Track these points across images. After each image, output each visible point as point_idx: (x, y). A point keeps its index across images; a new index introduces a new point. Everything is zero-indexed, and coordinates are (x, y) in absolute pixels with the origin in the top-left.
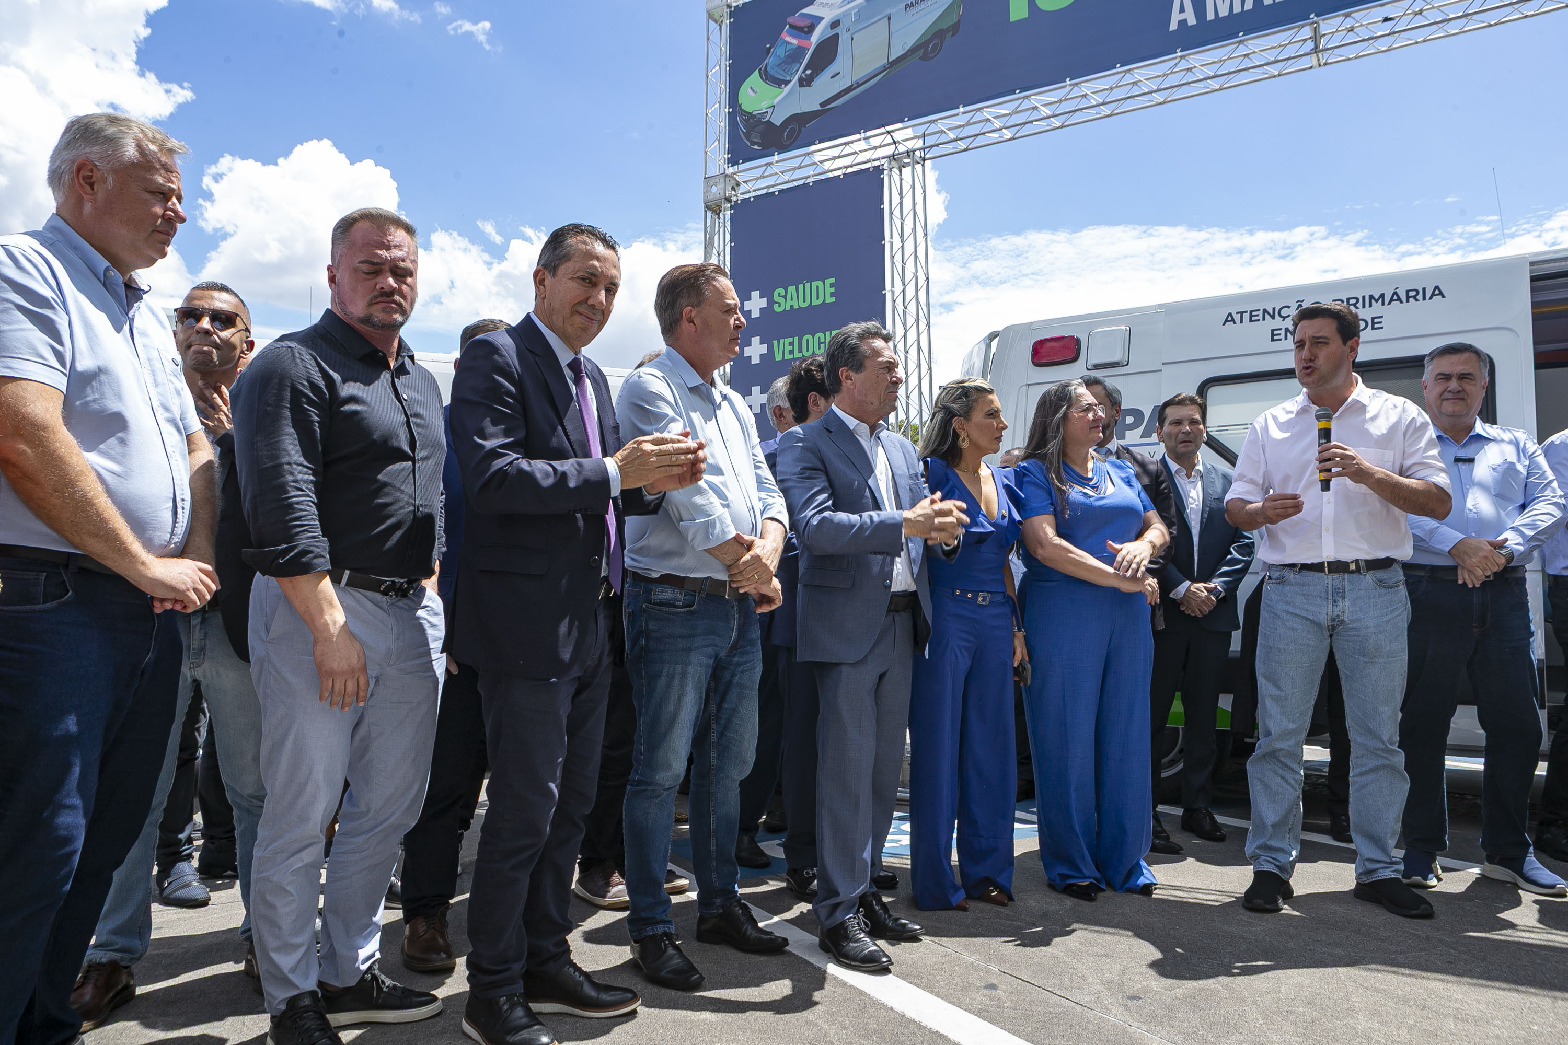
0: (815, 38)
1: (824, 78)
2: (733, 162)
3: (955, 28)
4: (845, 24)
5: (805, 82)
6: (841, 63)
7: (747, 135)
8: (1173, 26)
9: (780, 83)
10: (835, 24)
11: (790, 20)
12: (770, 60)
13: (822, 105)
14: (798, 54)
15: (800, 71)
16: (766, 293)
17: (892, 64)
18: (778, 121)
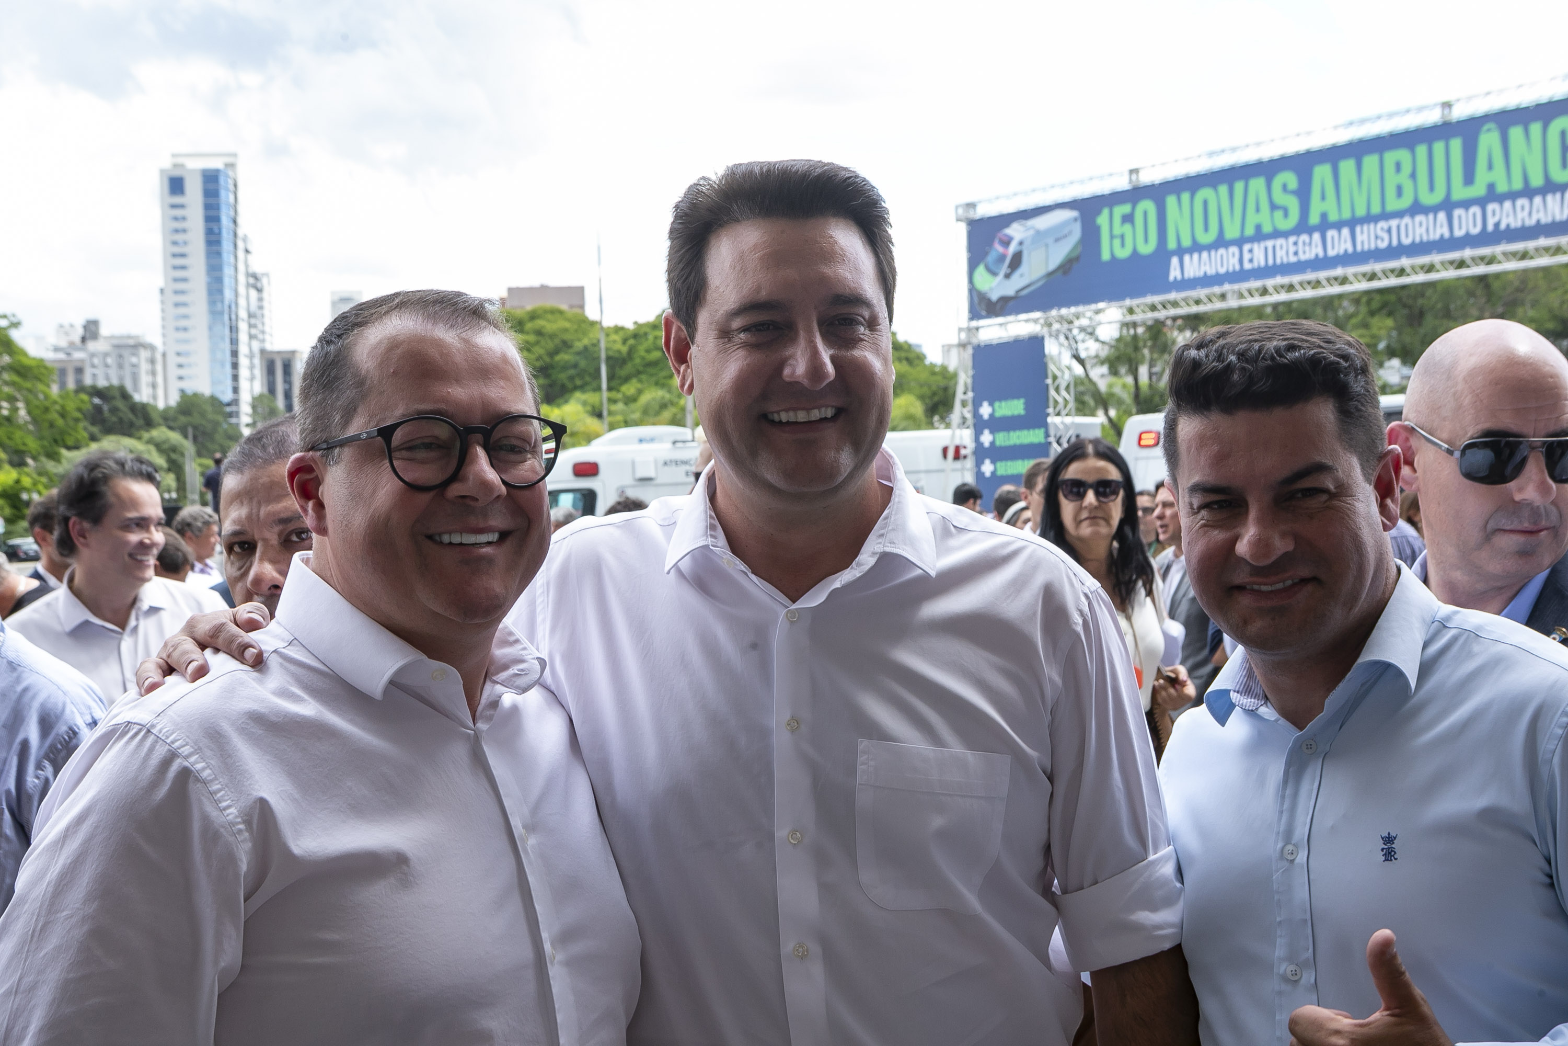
0: (1012, 248)
1: (1016, 276)
2: (971, 319)
3: (1077, 259)
4: (1026, 244)
5: (1007, 276)
6: (1024, 268)
7: (980, 304)
8: (1171, 278)
9: (994, 274)
10: (1021, 243)
11: (1000, 235)
12: (990, 258)
13: (1018, 292)
14: (1002, 258)
15: (1004, 269)
16: (991, 404)
17: (1050, 274)
18: (994, 297)
